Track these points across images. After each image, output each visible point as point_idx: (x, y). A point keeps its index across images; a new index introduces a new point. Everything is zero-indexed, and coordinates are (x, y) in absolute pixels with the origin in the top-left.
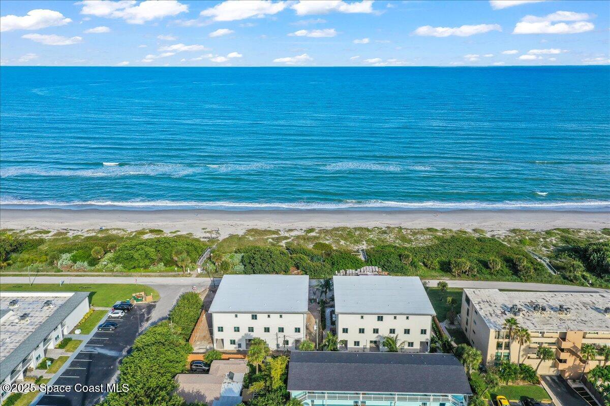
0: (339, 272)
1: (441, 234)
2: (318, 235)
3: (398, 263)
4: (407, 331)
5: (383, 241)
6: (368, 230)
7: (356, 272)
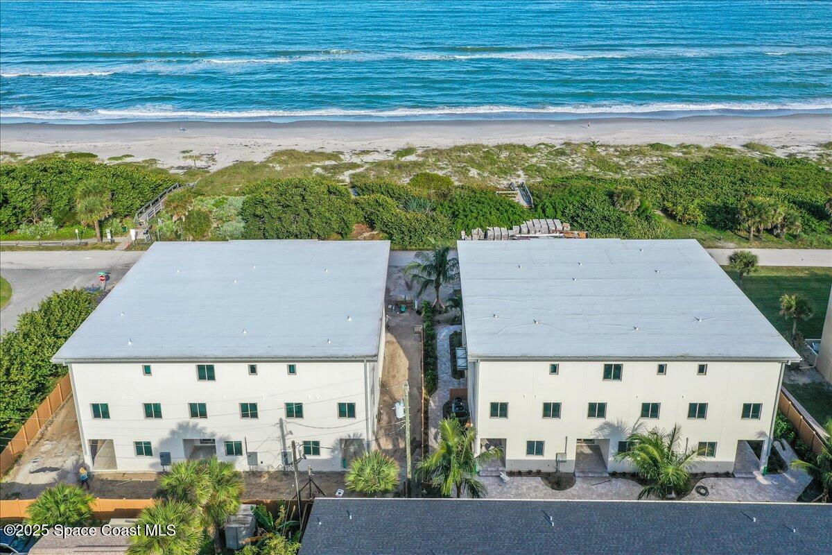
0: (469, 233)
1: (680, 154)
2: (421, 159)
3: (607, 210)
4: (697, 411)
5: (559, 169)
6: (526, 149)
7: (511, 233)
